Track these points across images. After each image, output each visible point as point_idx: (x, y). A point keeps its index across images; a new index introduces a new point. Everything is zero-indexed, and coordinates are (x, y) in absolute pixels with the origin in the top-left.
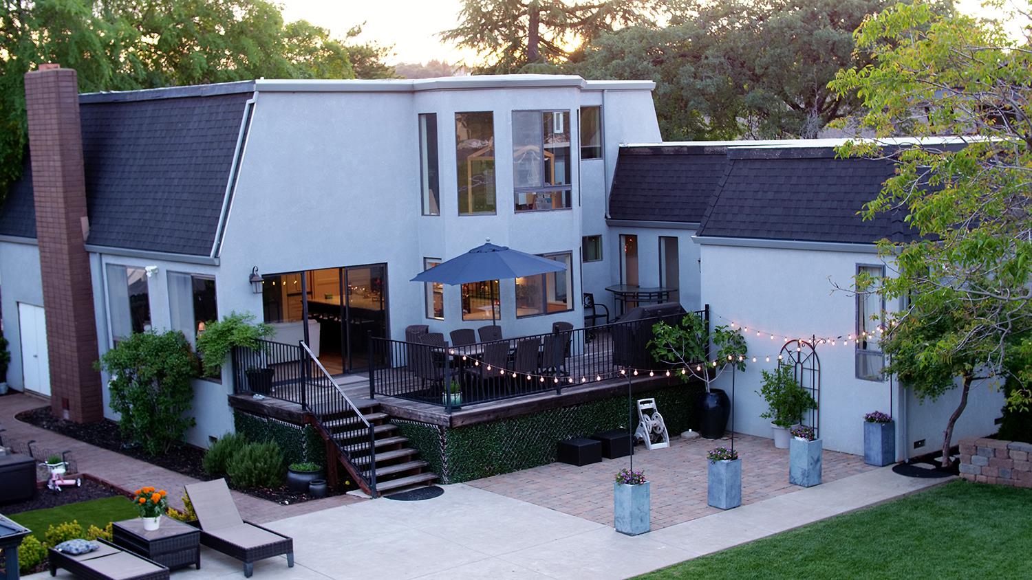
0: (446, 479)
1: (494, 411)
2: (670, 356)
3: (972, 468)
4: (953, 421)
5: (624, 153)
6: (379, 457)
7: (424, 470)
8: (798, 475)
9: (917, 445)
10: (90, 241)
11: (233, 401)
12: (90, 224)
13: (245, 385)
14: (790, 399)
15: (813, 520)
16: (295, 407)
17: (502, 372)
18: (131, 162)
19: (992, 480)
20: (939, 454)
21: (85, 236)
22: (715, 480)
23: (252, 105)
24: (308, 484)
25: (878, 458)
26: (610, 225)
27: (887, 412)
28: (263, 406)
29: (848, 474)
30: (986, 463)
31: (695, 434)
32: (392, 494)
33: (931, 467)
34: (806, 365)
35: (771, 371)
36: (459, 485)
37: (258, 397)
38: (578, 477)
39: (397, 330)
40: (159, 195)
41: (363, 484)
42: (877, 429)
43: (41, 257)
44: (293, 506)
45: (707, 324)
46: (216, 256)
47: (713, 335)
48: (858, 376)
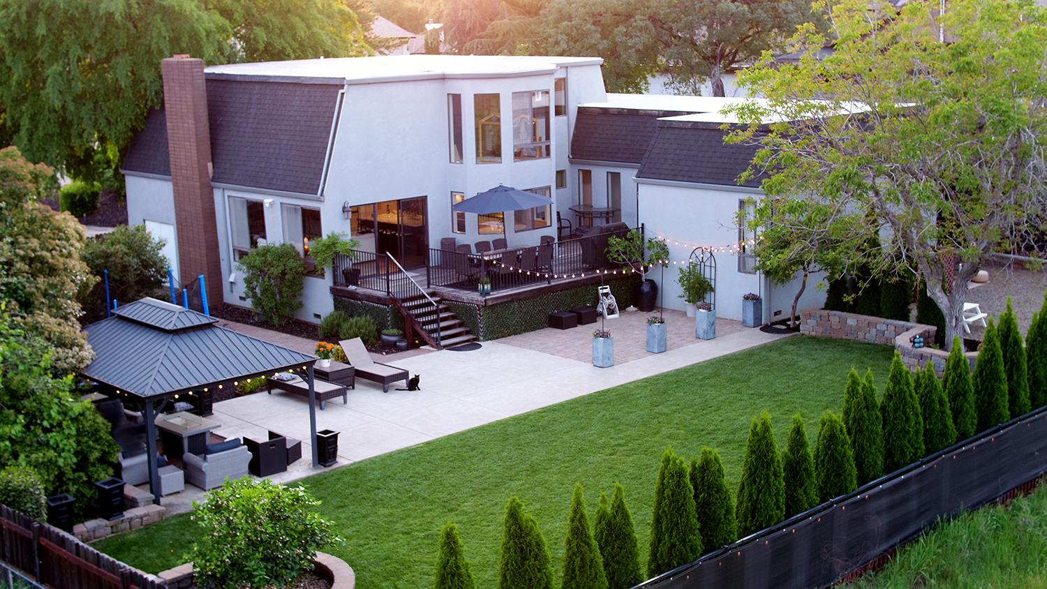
0: (481, 338)
1: (511, 295)
2: (620, 258)
3: (807, 328)
4: (797, 298)
5: (582, 111)
6: (442, 324)
7: (467, 333)
8: (701, 332)
9: (776, 314)
10: (214, 179)
11: (333, 290)
12: (214, 167)
13: (342, 279)
14: (697, 285)
15: (709, 358)
16: (382, 294)
17: (511, 269)
18: (244, 125)
19: (819, 335)
20: (789, 320)
21: (211, 176)
22: (651, 336)
23: (343, 94)
24: (396, 342)
25: (751, 321)
26: (571, 163)
27: (757, 293)
28: (357, 293)
29: (732, 332)
30: (815, 324)
31: (635, 309)
32: (450, 347)
33: (784, 327)
34: (708, 263)
35: (685, 268)
36: (489, 342)
37: (352, 288)
38: (564, 336)
39: (434, 241)
40: (271, 151)
41: (431, 342)
42: (750, 304)
43: (174, 190)
44: (387, 356)
45: (643, 237)
46: (322, 195)
47: (647, 244)
48: (739, 270)
